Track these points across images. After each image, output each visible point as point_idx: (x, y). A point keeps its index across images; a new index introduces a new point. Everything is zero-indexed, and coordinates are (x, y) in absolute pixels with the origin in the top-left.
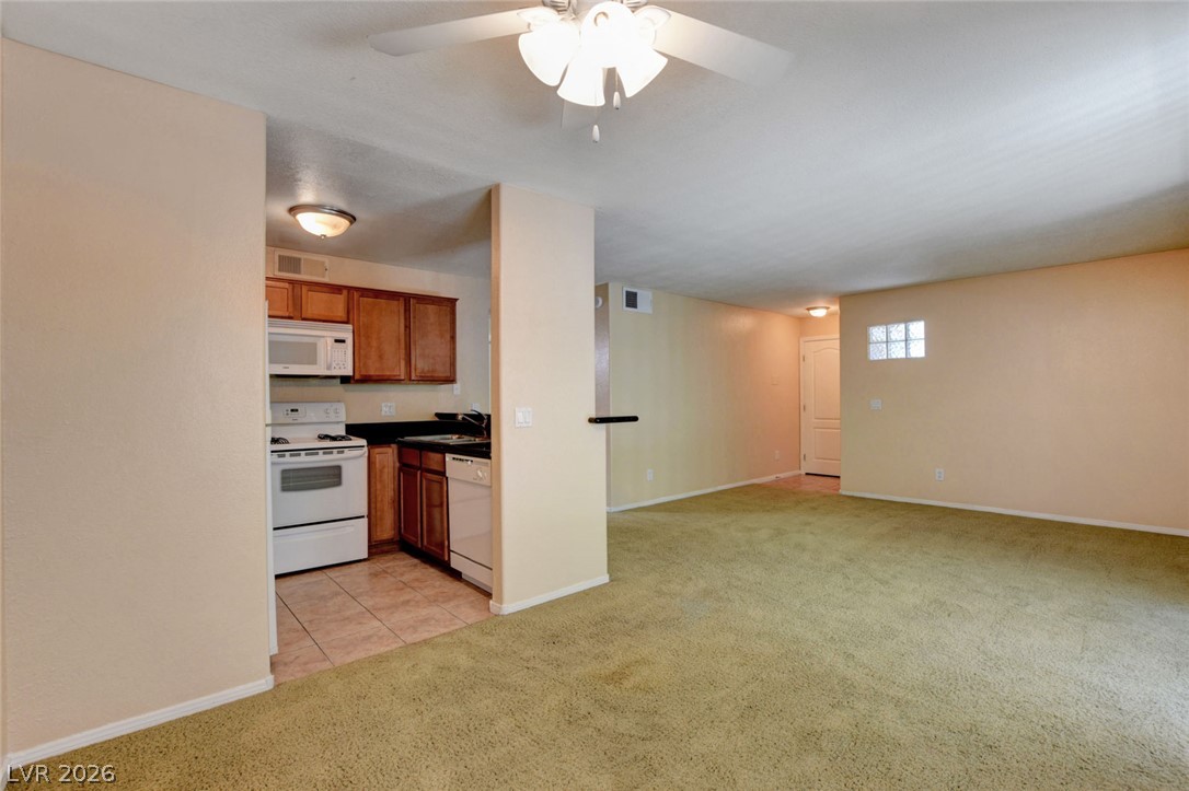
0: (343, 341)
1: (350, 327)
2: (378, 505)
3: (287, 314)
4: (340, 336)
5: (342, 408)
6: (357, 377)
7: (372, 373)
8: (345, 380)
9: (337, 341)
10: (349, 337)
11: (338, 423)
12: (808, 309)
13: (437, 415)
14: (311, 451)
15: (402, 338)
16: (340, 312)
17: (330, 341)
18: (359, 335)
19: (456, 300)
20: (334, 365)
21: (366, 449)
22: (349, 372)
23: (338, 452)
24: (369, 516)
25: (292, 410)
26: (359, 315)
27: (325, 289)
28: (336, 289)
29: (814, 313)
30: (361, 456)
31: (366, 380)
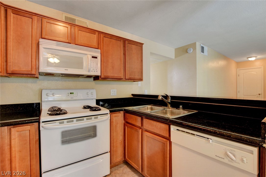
0: (96, 58)
1: (99, 50)
2: (115, 144)
3: (67, 41)
4: (95, 55)
5: (94, 91)
6: (102, 77)
7: (109, 75)
8: (96, 78)
9: (93, 57)
10: (99, 55)
11: (93, 99)
12: (248, 58)
13: (132, 95)
14: (80, 118)
15: (122, 59)
16: (95, 44)
17: (90, 57)
18: (103, 56)
19: (143, 44)
20: (91, 70)
21: (109, 115)
22: (98, 74)
23: (95, 118)
24: (110, 152)
25: (71, 93)
26: (103, 46)
27: (87, 31)
28: (93, 31)
29: (250, 59)
30: (107, 119)
31: (106, 79)
